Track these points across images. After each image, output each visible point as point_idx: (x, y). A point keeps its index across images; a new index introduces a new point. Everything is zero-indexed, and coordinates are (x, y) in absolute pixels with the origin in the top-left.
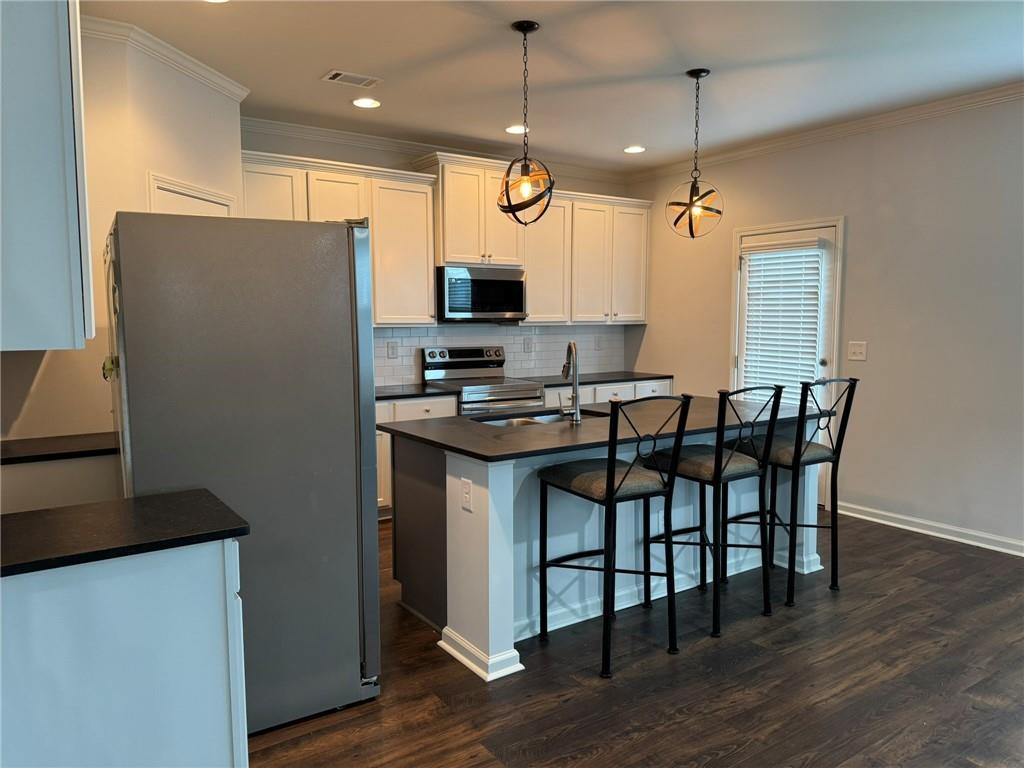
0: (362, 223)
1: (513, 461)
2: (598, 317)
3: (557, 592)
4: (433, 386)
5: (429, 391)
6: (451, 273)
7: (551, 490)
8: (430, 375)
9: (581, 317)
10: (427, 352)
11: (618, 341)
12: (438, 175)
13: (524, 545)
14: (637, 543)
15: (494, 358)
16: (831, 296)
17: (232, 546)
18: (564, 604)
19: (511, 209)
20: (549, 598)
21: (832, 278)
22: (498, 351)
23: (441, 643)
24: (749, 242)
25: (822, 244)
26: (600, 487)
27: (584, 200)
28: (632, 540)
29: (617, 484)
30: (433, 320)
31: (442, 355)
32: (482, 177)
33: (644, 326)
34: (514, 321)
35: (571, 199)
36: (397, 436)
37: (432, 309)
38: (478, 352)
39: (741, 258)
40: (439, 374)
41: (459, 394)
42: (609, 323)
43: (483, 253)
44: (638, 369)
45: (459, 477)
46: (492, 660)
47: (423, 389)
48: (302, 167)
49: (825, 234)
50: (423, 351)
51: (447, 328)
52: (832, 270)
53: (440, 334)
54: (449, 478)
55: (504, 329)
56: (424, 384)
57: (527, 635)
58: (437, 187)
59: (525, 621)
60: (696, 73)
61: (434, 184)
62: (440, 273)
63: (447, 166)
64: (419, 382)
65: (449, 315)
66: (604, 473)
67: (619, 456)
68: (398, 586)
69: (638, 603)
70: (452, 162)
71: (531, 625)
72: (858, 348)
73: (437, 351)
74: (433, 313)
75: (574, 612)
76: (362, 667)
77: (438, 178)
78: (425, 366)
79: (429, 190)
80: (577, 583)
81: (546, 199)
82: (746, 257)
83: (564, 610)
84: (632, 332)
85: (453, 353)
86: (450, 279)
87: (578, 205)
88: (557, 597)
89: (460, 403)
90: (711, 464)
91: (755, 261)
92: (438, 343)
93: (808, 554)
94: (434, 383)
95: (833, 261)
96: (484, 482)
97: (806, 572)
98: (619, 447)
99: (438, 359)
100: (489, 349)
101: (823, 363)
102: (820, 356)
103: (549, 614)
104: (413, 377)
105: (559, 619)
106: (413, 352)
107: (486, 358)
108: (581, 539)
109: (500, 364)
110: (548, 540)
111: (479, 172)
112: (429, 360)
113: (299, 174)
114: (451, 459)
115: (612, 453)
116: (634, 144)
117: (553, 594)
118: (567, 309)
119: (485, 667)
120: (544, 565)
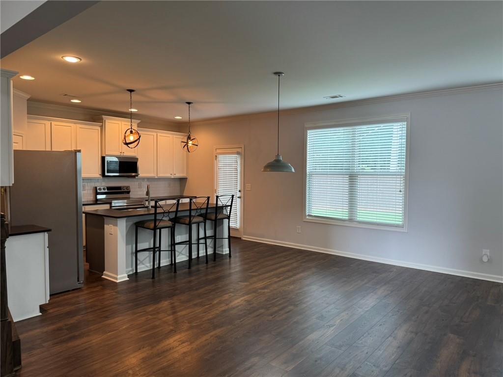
0: (79, 151)
1: (125, 219)
2: (168, 175)
3: (141, 260)
4: (100, 201)
5: (98, 202)
6: (108, 159)
7: (139, 228)
8: (99, 197)
9: (161, 175)
10: (98, 188)
11: (177, 184)
12: (103, 123)
13: (130, 246)
14: (169, 246)
15: (126, 190)
16: (241, 170)
17: (46, 234)
18: (143, 264)
19: (127, 144)
20: (138, 262)
21: (241, 164)
22: (128, 187)
23: (103, 276)
24: (218, 151)
25: (238, 153)
26: (152, 226)
27: (162, 133)
28: (167, 244)
29: (157, 224)
30: (100, 176)
31: (104, 189)
32: (120, 124)
33: (187, 178)
34: (134, 177)
35: (156, 132)
36: (87, 214)
37: (100, 172)
38: (119, 188)
39: (216, 156)
40: (103, 196)
41: (111, 203)
42: (173, 177)
43: (121, 151)
44: (185, 194)
45: (108, 225)
46: (119, 277)
47: (96, 202)
48: (49, 120)
49: (239, 150)
50: (96, 188)
51: (106, 179)
52: (241, 162)
53: (103, 181)
54: (105, 226)
55: (130, 179)
56: (97, 200)
57: (131, 273)
58: (102, 128)
59: (131, 269)
60: (189, 103)
61: (101, 127)
62: (103, 158)
63: (106, 120)
64: (94, 199)
65: (106, 174)
66: (153, 222)
67: (157, 218)
68: (88, 264)
69: (169, 264)
70: (108, 119)
71: (132, 270)
72: (248, 186)
73: (102, 188)
74: (100, 173)
75: (147, 266)
76: (78, 278)
77: (103, 125)
78: (97, 193)
79: (99, 128)
80: (148, 258)
81: (138, 142)
82: (218, 156)
83: (143, 266)
84: (182, 181)
85: (108, 188)
86: (107, 161)
87: (159, 134)
88: (141, 262)
89: (111, 207)
90: (188, 219)
91: (221, 157)
92: (103, 185)
93: (225, 248)
94: (101, 200)
95: (241, 159)
96: (116, 225)
97: (224, 253)
98: (157, 215)
99: (102, 191)
100: (124, 187)
101: (240, 191)
102: (239, 189)
103: (138, 267)
104: (92, 198)
105: (142, 268)
106: (92, 188)
107: (122, 190)
108: (150, 244)
109: (128, 192)
110: (138, 245)
111: (119, 122)
112: (98, 191)
113: (48, 123)
114: (106, 219)
115: (155, 217)
116: (178, 116)
117: (139, 260)
118: (156, 173)
119: (116, 279)
120: (137, 251)
